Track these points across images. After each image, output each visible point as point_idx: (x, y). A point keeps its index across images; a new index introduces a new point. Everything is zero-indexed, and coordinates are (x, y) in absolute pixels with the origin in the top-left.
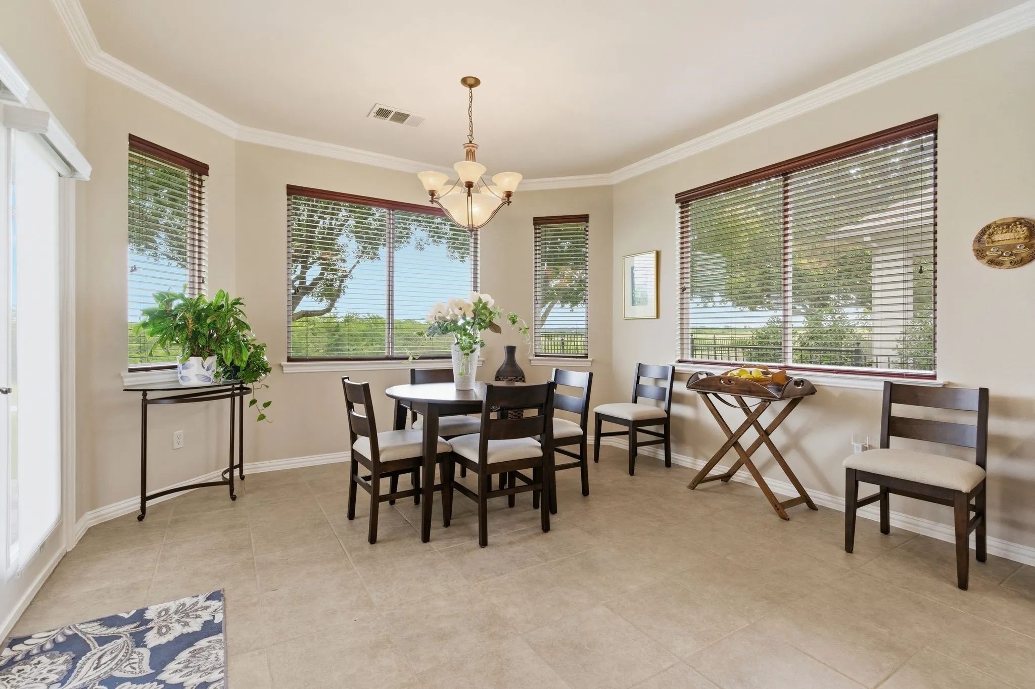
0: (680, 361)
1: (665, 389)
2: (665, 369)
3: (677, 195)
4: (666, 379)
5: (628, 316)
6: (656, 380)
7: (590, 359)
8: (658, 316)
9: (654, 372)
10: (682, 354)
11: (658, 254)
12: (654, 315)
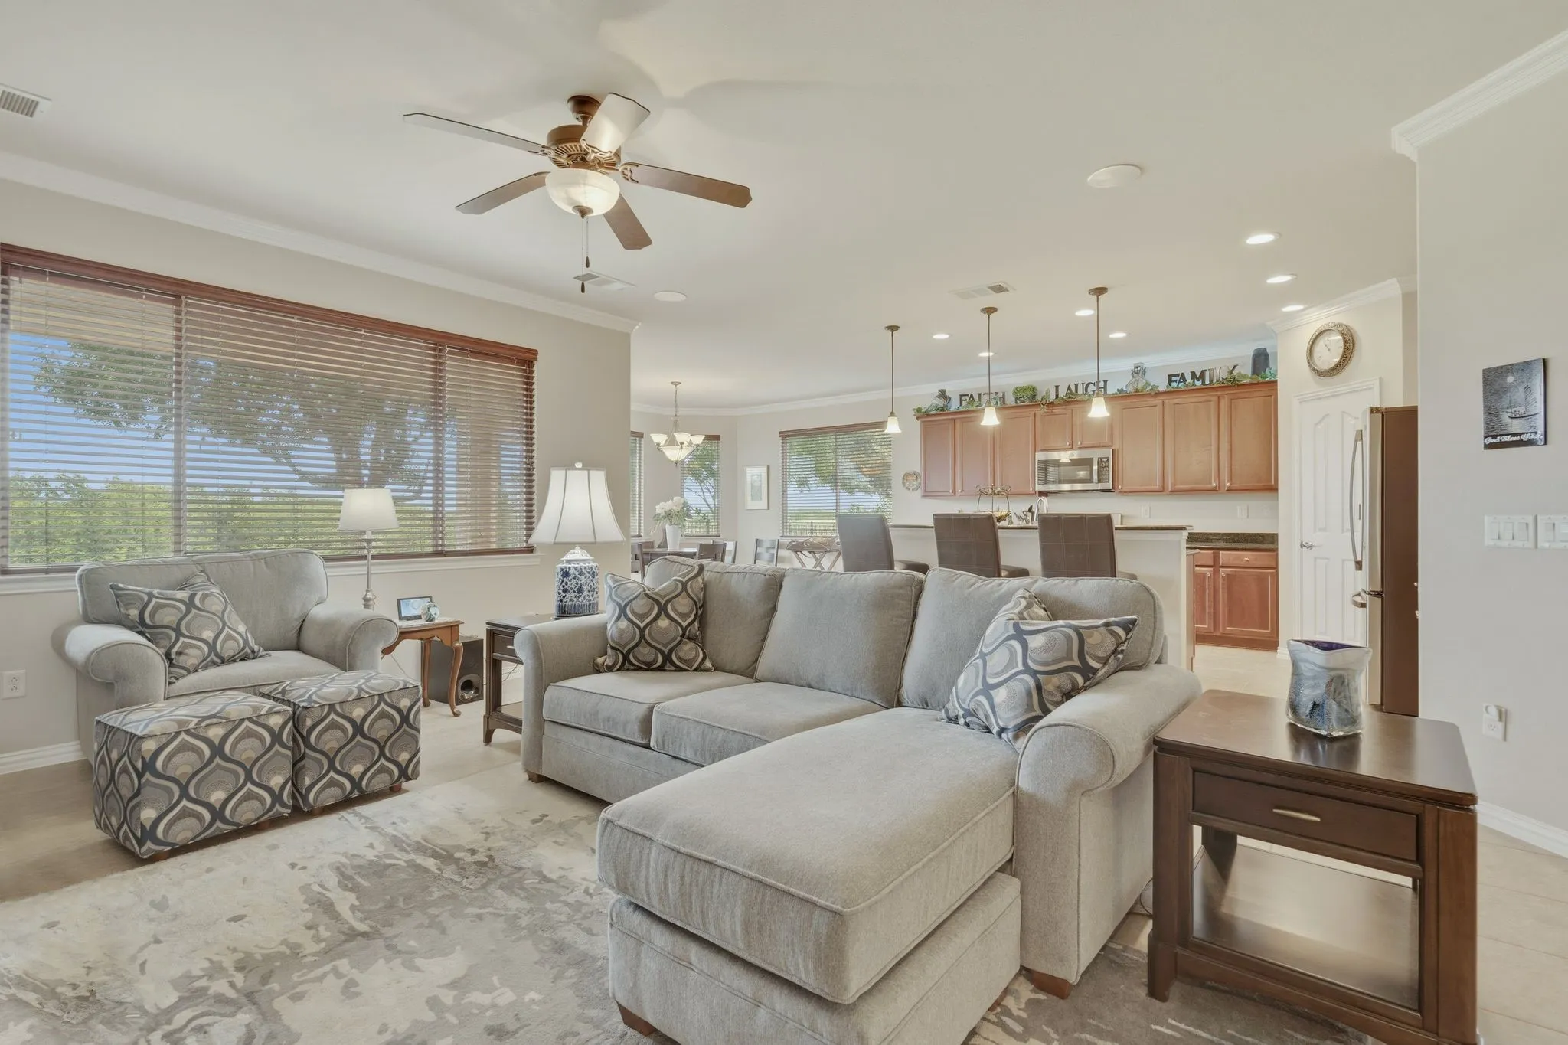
0: (782, 537)
1: (773, 554)
2: (773, 541)
3: (780, 433)
4: (774, 548)
5: (749, 507)
6: (768, 548)
7: (721, 537)
8: (768, 509)
9: (767, 544)
10: (783, 532)
11: (768, 467)
12: (766, 508)
